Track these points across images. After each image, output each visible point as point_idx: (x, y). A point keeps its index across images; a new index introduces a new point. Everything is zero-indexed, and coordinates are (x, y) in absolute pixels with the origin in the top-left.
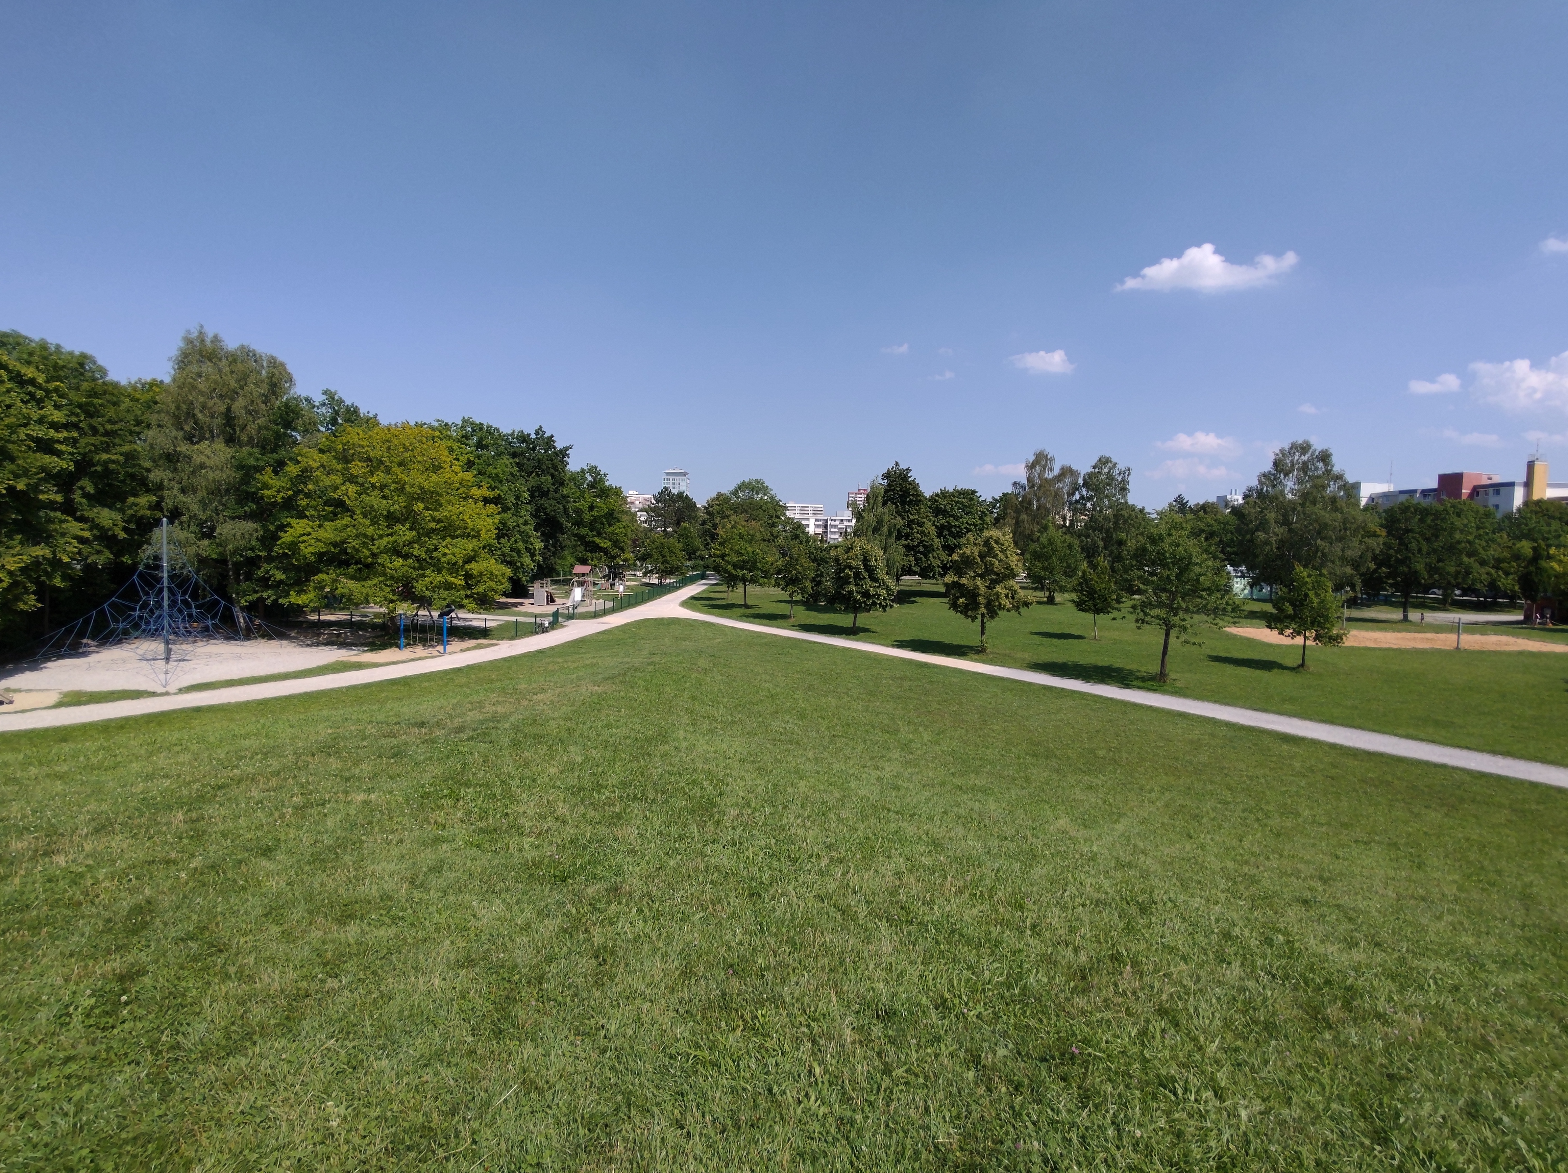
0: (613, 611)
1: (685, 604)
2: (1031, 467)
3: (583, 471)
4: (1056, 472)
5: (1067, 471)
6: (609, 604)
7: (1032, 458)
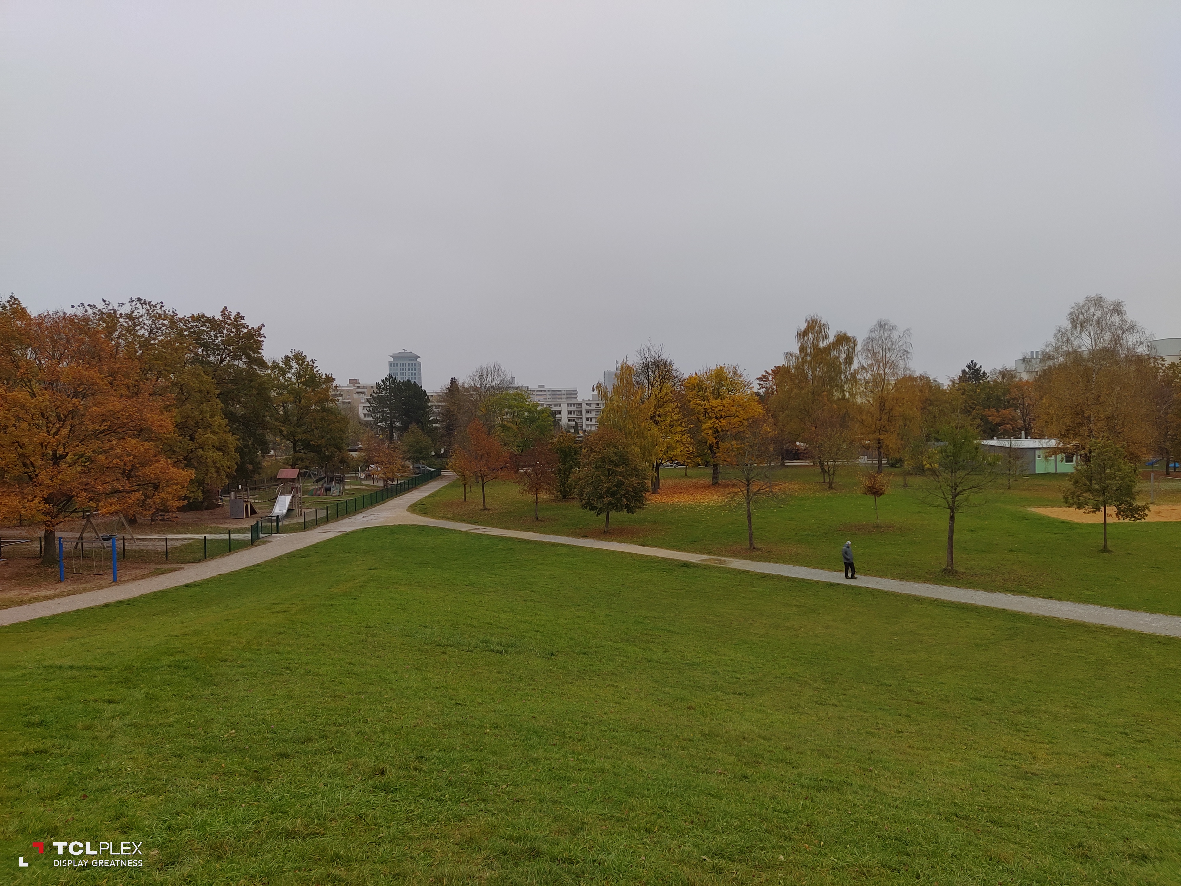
0: (327, 520)
1: (414, 508)
2: (802, 335)
3: (287, 357)
4: (831, 339)
5: (842, 339)
6: (322, 514)
7: (803, 326)
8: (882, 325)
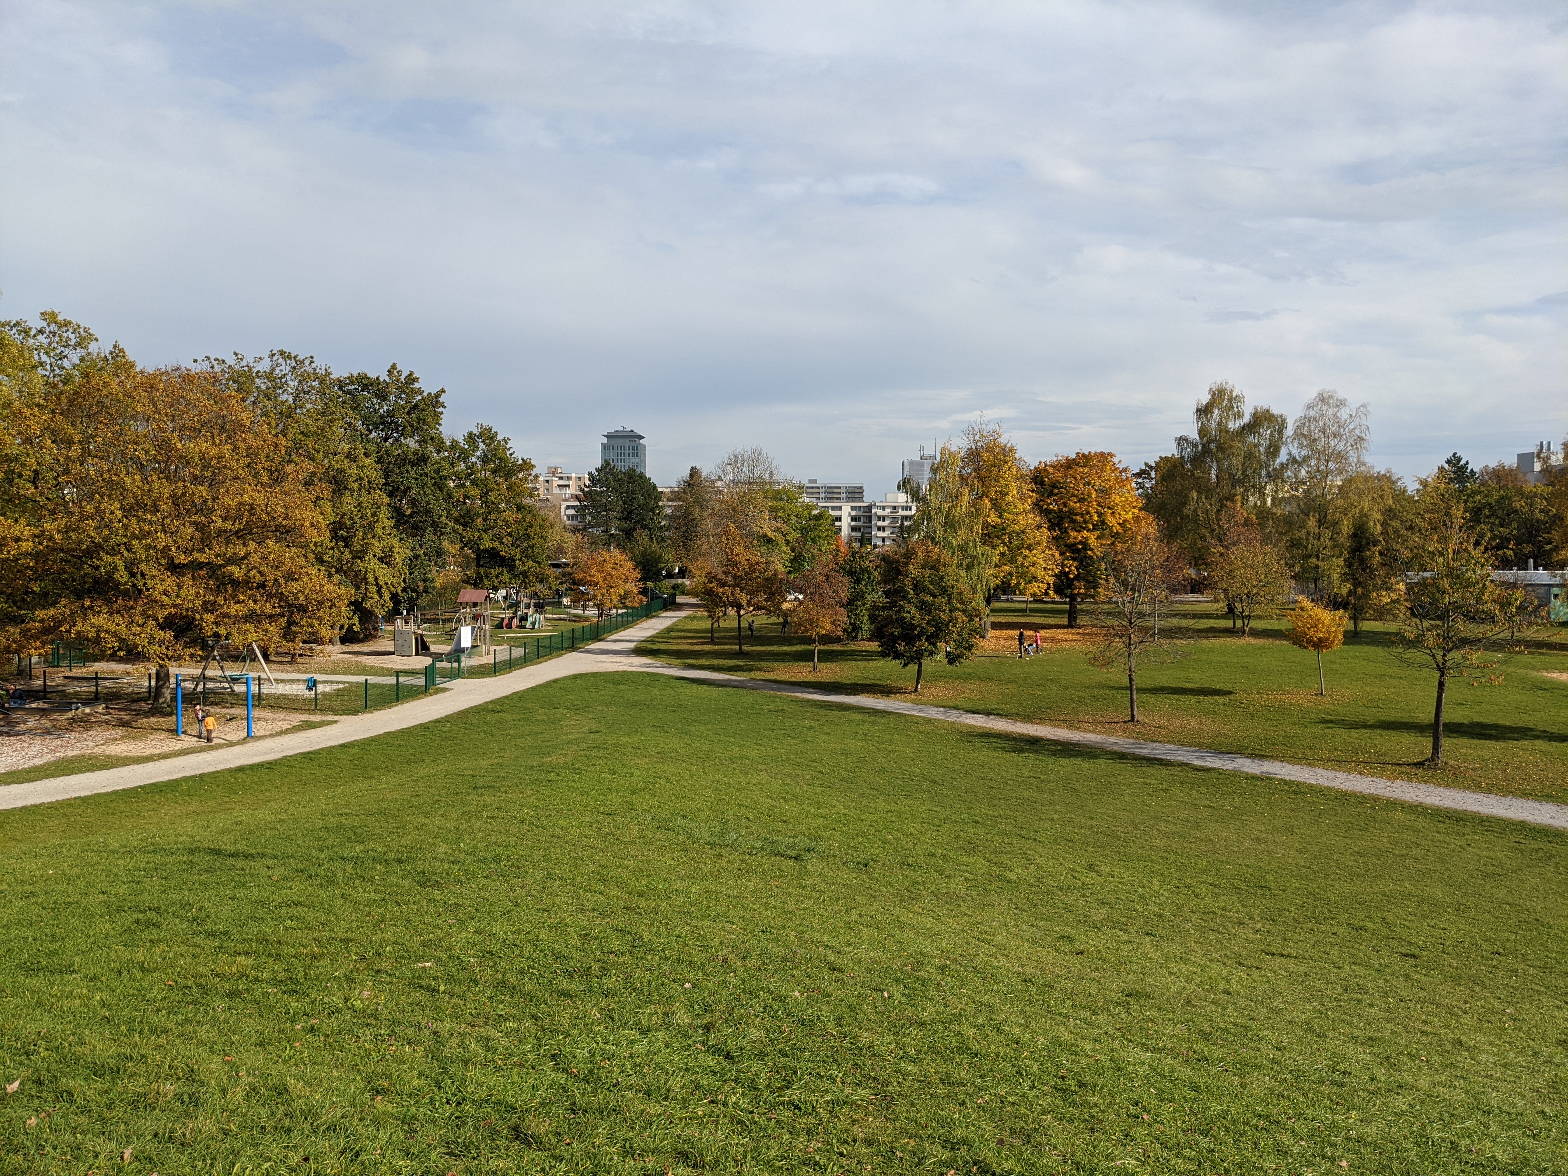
0: (525, 662)
1: (638, 650)
2: (1203, 412)
4: (1247, 417)
5: (1263, 418)
6: (518, 653)
7: (1206, 399)
8: (1323, 399)
